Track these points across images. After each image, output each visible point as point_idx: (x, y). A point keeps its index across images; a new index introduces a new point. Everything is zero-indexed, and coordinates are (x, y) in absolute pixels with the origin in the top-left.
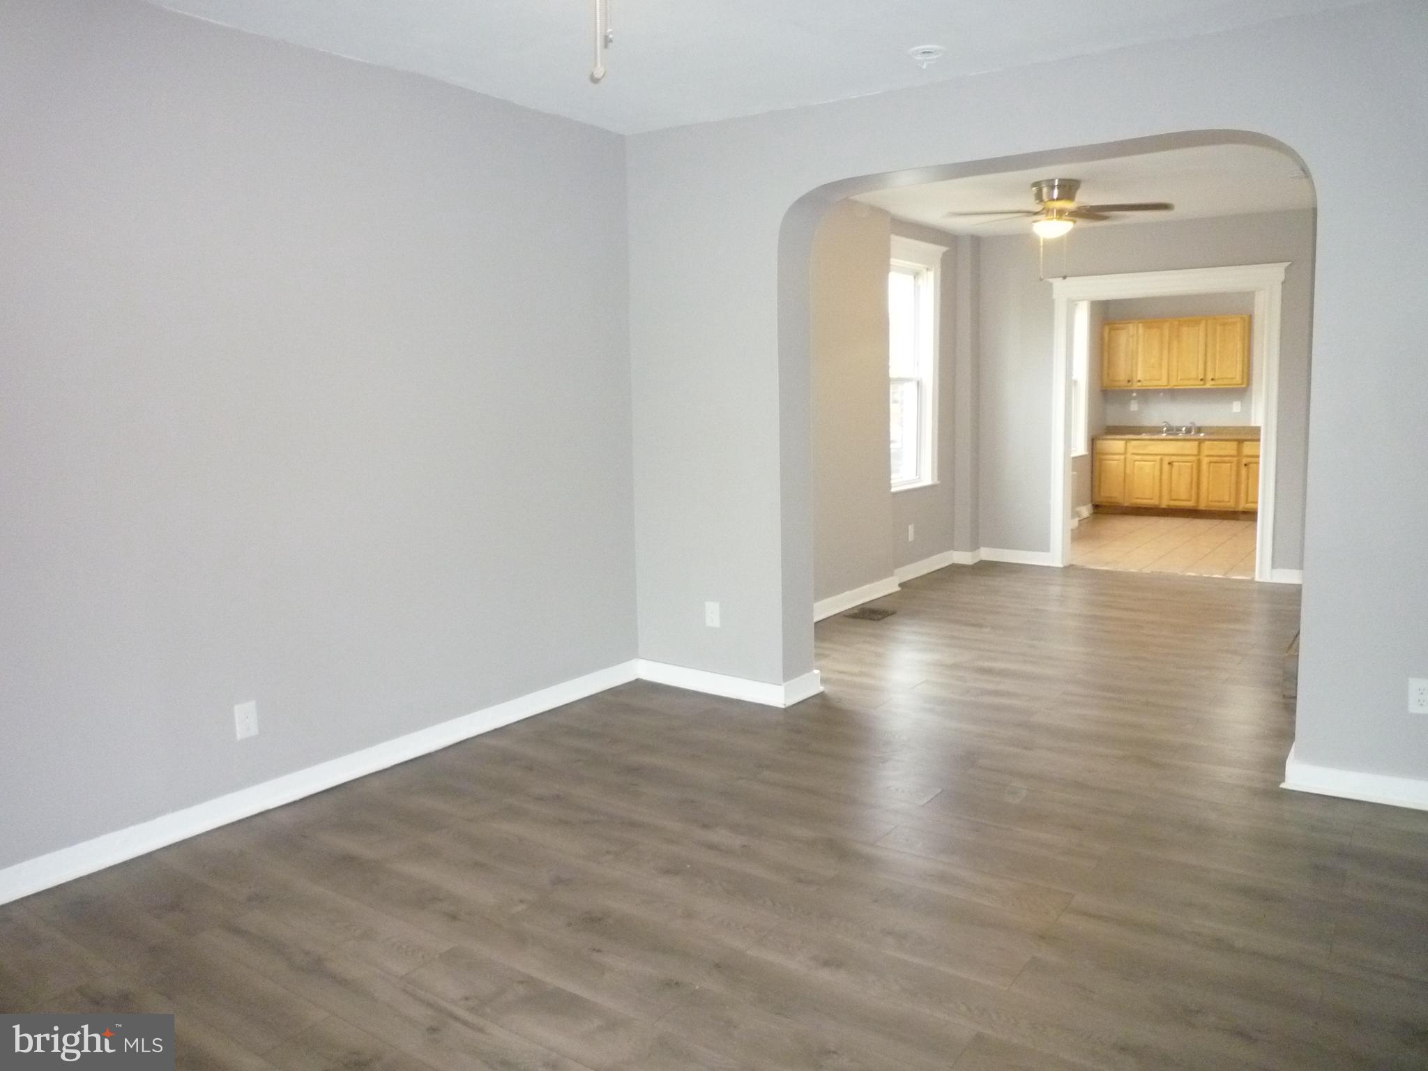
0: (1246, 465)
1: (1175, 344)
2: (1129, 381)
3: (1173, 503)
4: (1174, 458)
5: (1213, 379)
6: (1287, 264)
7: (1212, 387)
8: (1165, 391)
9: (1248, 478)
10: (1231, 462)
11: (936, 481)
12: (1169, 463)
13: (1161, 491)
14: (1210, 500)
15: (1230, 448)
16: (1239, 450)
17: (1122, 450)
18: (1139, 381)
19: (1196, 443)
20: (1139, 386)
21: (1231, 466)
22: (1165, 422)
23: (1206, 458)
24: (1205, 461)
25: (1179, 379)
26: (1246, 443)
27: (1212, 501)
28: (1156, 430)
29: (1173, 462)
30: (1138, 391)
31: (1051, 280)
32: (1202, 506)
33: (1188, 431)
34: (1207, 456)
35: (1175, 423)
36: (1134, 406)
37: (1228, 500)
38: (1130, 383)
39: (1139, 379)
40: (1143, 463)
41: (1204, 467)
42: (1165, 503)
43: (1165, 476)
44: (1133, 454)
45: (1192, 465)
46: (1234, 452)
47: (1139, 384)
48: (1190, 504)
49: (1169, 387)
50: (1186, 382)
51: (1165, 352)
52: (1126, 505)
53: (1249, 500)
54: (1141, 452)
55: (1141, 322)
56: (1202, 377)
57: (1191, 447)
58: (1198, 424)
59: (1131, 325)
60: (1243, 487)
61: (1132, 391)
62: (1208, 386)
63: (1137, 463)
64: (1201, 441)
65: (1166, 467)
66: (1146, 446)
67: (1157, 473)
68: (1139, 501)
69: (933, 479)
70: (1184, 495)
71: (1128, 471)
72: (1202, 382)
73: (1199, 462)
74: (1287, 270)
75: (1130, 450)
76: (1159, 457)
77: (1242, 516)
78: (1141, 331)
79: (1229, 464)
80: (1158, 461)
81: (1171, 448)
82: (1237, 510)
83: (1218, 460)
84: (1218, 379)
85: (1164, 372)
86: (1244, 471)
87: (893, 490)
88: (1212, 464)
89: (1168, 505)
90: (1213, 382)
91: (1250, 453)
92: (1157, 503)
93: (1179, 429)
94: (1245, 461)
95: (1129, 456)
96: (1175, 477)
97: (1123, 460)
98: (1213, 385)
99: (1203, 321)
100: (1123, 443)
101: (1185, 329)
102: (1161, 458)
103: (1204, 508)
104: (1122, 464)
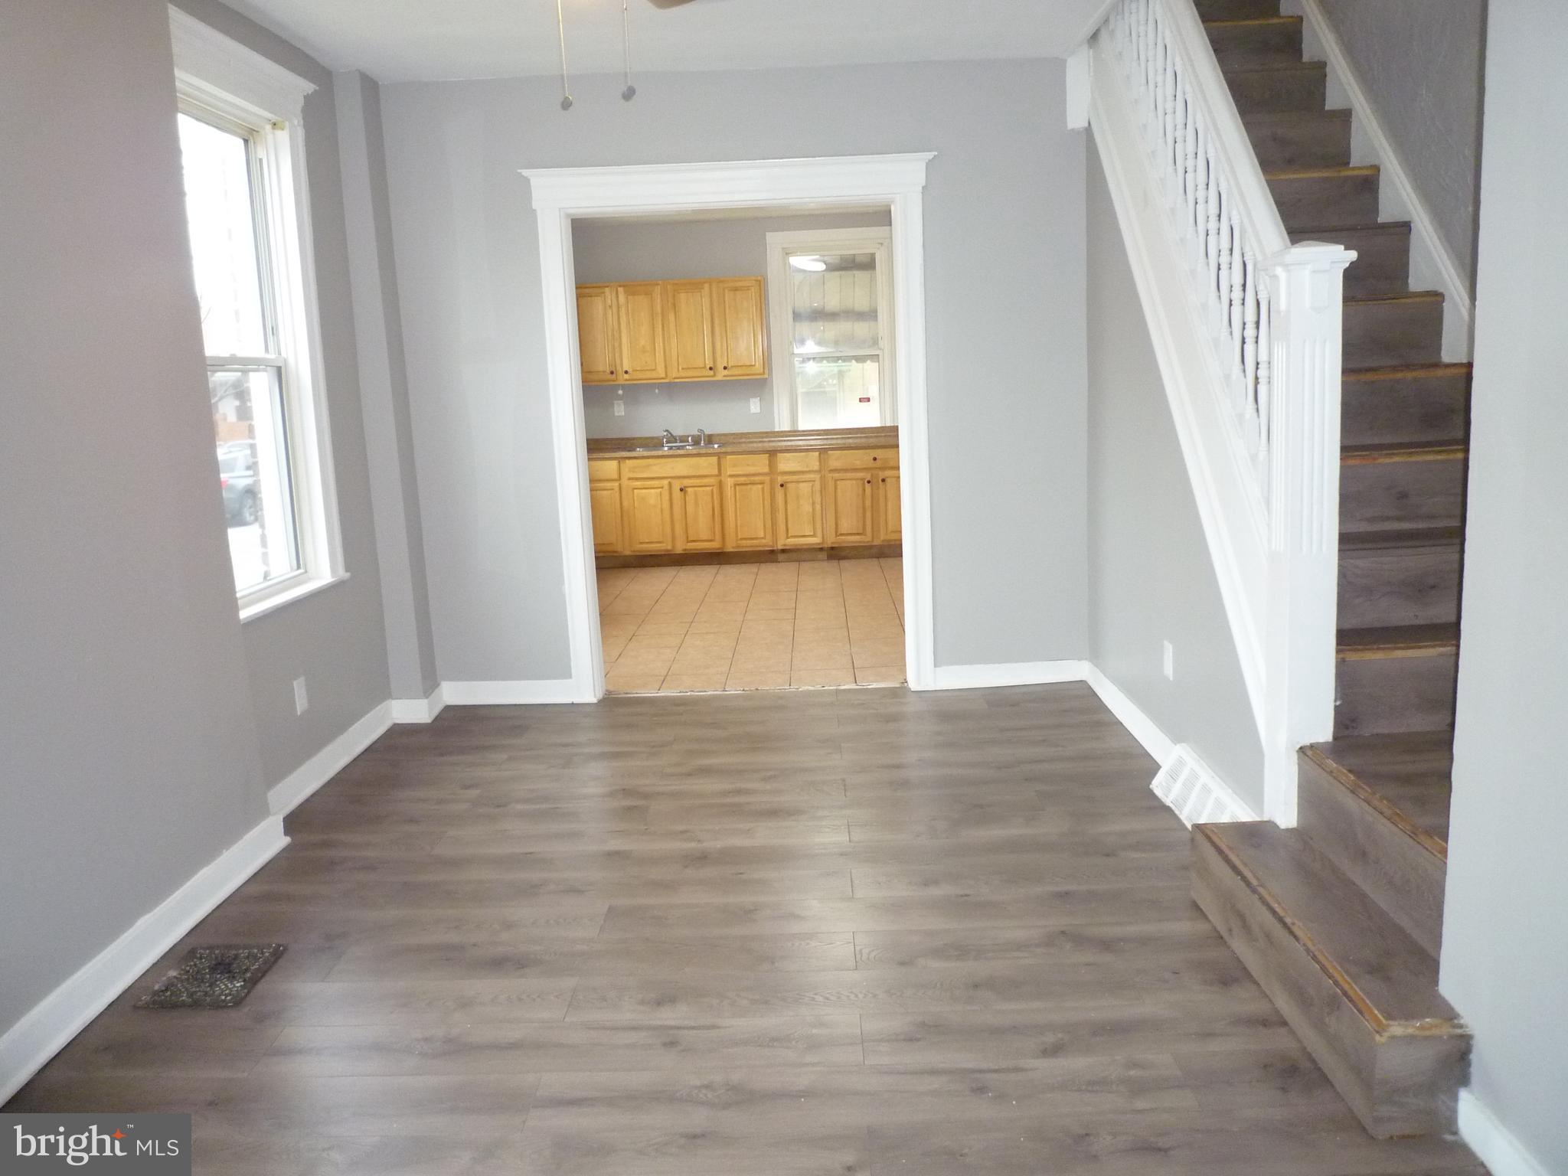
0: (782, 486)
1: (672, 317)
2: (612, 373)
3: (691, 546)
4: (686, 482)
5: (725, 368)
6: (930, 155)
7: (725, 378)
8: (660, 386)
9: (786, 502)
10: (762, 483)
11: (343, 574)
12: (681, 490)
13: (673, 530)
14: (739, 537)
15: (760, 464)
16: (772, 465)
17: (616, 476)
18: (626, 372)
19: (715, 459)
20: (626, 380)
21: (763, 489)
22: (667, 431)
23: (729, 479)
24: (729, 482)
25: (680, 369)
26: (780, 455)
27: (741, 539)
28: (653, 443)
29: (685, 487)
30: (623, 387)
31: (525, 172)
32: (729, 548)
33: (696, 442)
34: (731, 476)
35: (678, 432)
36: (619, 410)
37: (762, 536)
38: (614, 375)
39: (625, 369)
40: (644, 491)
41: (729, 491)
42: (680, 547)
43: (677, 509)
44: (630, 479)
45: (712, 490)
46: (766, 470)
47: (626, 376)
48: (715, 545)
49: (667, 381)
50: (690, 373)
51: (659, 330)
52: (627, 553)
53: (789, 535)
54: (645, 475)
55: (620, 286)
56: (709, 364)
57: (706, 465)
58: (707, 432)
59: (607, 290)
60: (781, 516)
61: (618, 387)
62: (721, 375)
63: (637, 492)
64: (719, 456)
65: (677, 493)
66: (648, 466)
67: (666, 505)
68: (645, 546)
69: (333, 570)
70: (705, 534)
71: (625, 503)
72: (711, 373)
73: (721, 485)
74: (929, 165)
75: (626, 474)
76: (666, 482)
77: (781, 557)
78: (622, 298)
79: (760, 486)
80: (666, 487)
81: (680, 467)
82: (775, 548)
83: (745, 482)
84: (732, 367)
85: (660, 355)
86: (779, 492)
87: (244, 614)
88: (737, 487)
89: (685, 550)
90: (726, 372)
91: (787, 469)
92: (669, 548)
93: (684, 439)
94: (780, 479)
95: (625, 482)
96: (690, 509)
97: (617, 489)
98: (725, 376)
99: (706, 286)
100: (614, 463)
101: (683, 296)
102: (670, 482)
103: (732, 550)
104: (617, 494)
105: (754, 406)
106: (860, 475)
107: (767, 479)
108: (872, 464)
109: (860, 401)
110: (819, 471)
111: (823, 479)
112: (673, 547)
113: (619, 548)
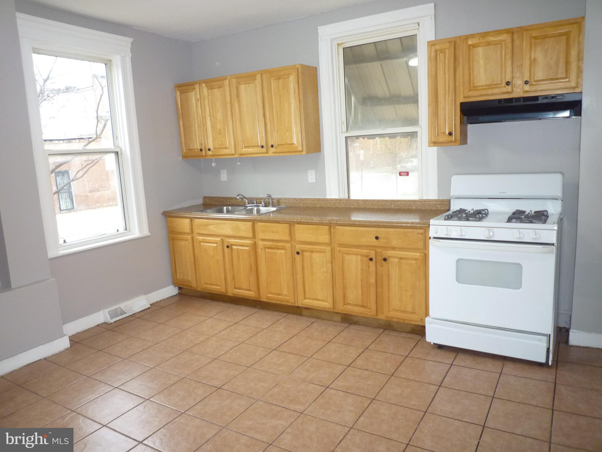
0: (298, 253)
2: (200, 150)
4: (232, 241)
5: (272, 146)
9: (303, 267)
10: (283, 248)
12: (229, 247)
13: (225, 277)
14: (270, 291)
16: (291, 235)
17: (189, 230)
18: (209, 150)
19: (250, 224)
21: (286, 254)
23: (261, 242)
24: (261, 245)
25: (243, 147)
26: (298, 225)
27: (272, 293)
29: (232, 245)
32: (263, 298)
33: (267, 204)
34: (263, 240)
37: (287, 293)
38: (203, 152)
39: (209, 148)
40: (207, 244)
41: (260, 252)
42: (229, 292)
43: (228, 263)
44: (198, 234)
45: (249, 249)
46: (288, 238)
48: (251, 294)
49: (236, 156)
50: (251, 150)
52: (199, 289)
53: (307, 296)
54: (207, 232)
55: (204, 83)
57: (244, 229)
59: (197, 86)
60: (299, 276)
63: (202, 243)
64: (253, 222)
65: (226, 250)
66: (208, 225)
67: (220, 257)
68: (208, 286)
70: (245, 284)
71: (196, 253)
72: (264, 150)
73: (255, 246)
75: (195, 230)
76: (219, 239)
77: (305, 312)
79: (283, 251)
80: (219, 243)
81: (228, 228)
85: (230, 136)
88: (267, 249)
89: (234, 293)
90: (273, 150)
91: (303, 239)
92: (223, 290)
93: (259, 201)
94: (298, 247)
95: (195, 236)
96: (236, 262)
97: (190, 240)
98: (273, 153)
99: (258, 77)
100: (187, 221)
101: (242, 87)
102: (222, 239)
103: (265, 300)
104: (191, 245)
105: (311, 177)
106: (365, 251)
107: (288, 245)
108: (375, 242)
109: (400, 175)
110: (330, 244)
111: (333, 250)
112: (226, 291)
113: (194, 285)
